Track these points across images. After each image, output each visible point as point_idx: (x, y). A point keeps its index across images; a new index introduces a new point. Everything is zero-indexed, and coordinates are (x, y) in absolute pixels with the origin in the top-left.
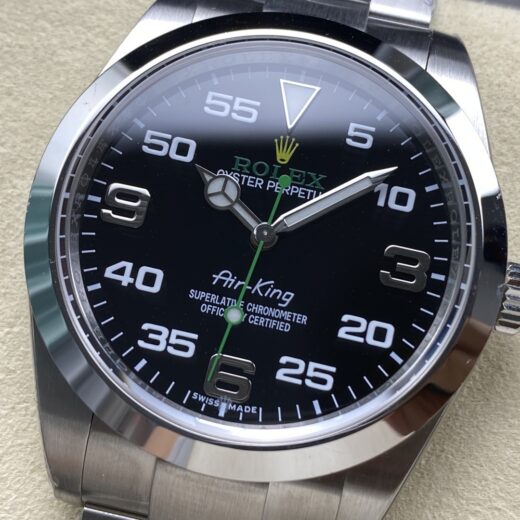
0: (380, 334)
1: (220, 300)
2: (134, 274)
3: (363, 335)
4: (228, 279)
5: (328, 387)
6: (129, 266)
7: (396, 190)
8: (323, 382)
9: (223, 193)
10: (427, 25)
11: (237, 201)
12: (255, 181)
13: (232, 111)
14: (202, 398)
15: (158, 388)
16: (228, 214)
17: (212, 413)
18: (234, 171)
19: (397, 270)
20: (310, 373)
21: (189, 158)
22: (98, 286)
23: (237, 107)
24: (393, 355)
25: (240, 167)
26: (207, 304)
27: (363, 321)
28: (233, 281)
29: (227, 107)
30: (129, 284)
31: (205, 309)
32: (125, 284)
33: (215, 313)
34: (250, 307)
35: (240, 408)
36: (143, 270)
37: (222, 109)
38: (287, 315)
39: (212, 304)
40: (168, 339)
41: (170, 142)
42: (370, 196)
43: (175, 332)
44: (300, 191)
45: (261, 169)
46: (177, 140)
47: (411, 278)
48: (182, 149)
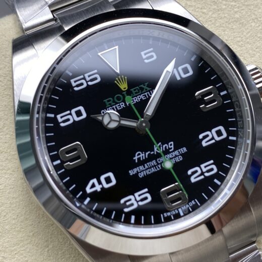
0: (219, 133)
1: (144, 167)
2: (100, 183)
3: (213, 138)
4: (141, 156)
5: (215, 170)
6: (95, 181)
7: (180, 68)
8: (212, 170)
9: (111, 120)
11: (120, 120)
12: (120, 105)
13: (87, 82)
14: (169, 214)
15: (148, 223)
16: (121, 128)
17: (177, 216)
18: (108, 107)
19: (206, 101)
20: (204, 170)
21: (84, 115)
22: (88, 199)
23: (88, 79)
24: (231, 138)
25: (110, 104)
26: (140, 172)
27: (208, 133)
28: (144, 155)
29: (83, 81)
30: (101, 189)
31: (141, 175)
32: (99, 190)
33: (146, 174)
34: (159, 161)
35: (187, 206)
36: (102, 178)
37: (82, 84)
38: (176, 153)
39: (143, 171)
40: (136, 200)
41: (70, 114)
43: (136, 194)
44: (142, 97)
45: (119, 98)
46: (73, 111)
47: (213, 101)
48: (79, 114)
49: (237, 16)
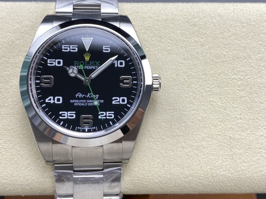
0: (123, 101)
1: (79, 101)
2: (54, 100)
3: (119, 102)
4: (80, 95)
6: (52, 97)
7: (119, 61)
8: (111, 116)
9: (73, 72)
10: (117, 14)
11: (77, 74)
13: (70, 49)
14: (80, 128)
15: (68, 128)
16: (76, 78)
17: (84, 131)
18: (75, 66)
19: (124, 83)
20: (107, 115)
21: (61, 65)
22: (45, 105)
23: (71, 48)
24: (128, 105)
25: (76, 64)
26: (76, 103)
27: (118, 98)
28: (81, 95)
29: (69, 48)
30: (53, 102)
31: (76, 104)
32: (52, 103)
33: (78, 105)
34: (88, 101)
35: (91, 128)
36: (56, 98)
37: (67, 49)
38: (98, 101)
39: (77, 103)
40: (67, 115)
41: (55, 61)
42: (113, 65)
43: (69, 112)
44: (94, 67)
45: (82, 64)
46: (57, 60)
47: (128, 84)
48: (59, 63)
49: (169, 48)
